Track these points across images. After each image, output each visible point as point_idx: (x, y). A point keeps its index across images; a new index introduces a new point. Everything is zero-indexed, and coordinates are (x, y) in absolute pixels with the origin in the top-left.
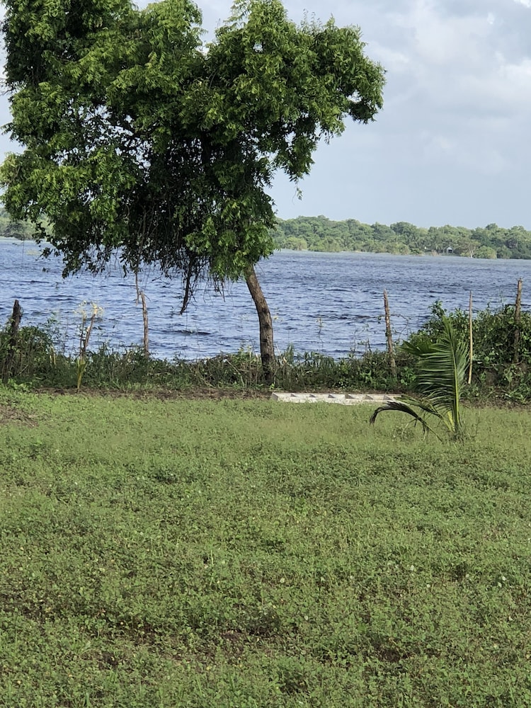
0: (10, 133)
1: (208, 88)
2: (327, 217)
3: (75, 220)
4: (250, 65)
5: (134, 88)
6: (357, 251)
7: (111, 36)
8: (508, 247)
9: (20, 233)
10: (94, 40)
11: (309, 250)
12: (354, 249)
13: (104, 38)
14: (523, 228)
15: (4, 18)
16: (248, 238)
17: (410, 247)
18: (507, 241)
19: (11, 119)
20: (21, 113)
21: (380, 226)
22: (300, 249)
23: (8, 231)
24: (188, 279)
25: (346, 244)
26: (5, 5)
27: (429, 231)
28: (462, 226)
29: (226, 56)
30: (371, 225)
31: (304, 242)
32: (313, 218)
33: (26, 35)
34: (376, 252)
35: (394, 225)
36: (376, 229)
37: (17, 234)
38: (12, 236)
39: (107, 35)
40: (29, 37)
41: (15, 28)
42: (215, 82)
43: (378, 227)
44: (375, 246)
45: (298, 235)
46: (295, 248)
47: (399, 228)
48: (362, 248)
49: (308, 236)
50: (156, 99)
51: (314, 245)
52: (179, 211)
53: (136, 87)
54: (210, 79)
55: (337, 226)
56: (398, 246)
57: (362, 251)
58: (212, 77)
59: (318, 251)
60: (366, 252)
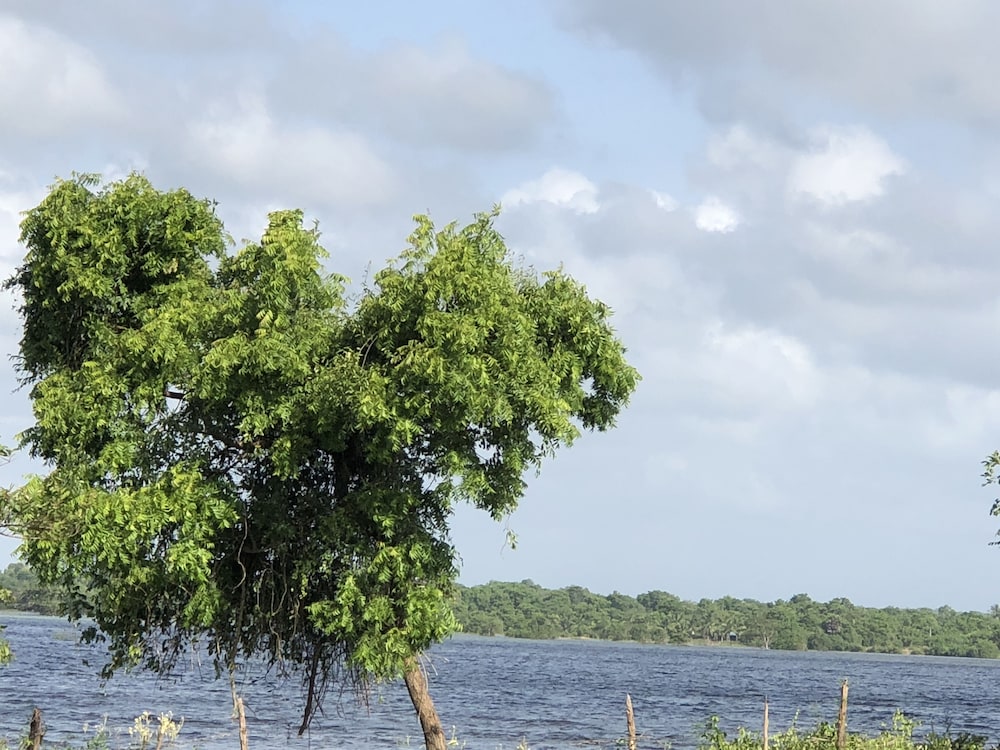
0: (30, 445)
1: (360, 364)
2: (536, 584)
3: (137, 582)
4: (430, 329)
5: (237, 368)
6: (583, 638)
7: (192, 289)
8: (826, 632)
9: (44, 604)
10: (165, 297)
11: (507, 635)
12: (579, 635)
13: (180, 294)
14: (848, 601)
15: (24, 263)
16: (411, 608)
17: (669, 632)
18: (824, 622)
19: (32, 422)
20: (52, 412)
21: (620, 597)
22: (492, 634)
23: (24, 600)
24: (311, 680)
25: (565, 626)
26: (27, 242)
27: (700, 605)
28: (752, 598)
29: (390, 313)
30: (607, 595)
31: (498, 621)
32: (514, 584)
33: (59, 289)
34: (615, 640)
35: (643, 595)
36: (615, 601)
37: (38, 606)
38: (30, 609)
39: (185, 287)
40: (63, 292)
41: (41, 278)
42: (373, 356)
43: (617, 600)
44: (612, 629)
45: (489, 611)
46: (484, 632)
47: (651, 601)
48: (591, 632)
49: (505, 612)
50: (270, 388)
51: (515, 627)
52: (300, 567)
53: (240, 366)
54: (363, 352)
55: (551, 596)
56: (650, 628)
57: (591, 637)
58: (366, 348)
59: (520, 636)
60: (598, 640)
